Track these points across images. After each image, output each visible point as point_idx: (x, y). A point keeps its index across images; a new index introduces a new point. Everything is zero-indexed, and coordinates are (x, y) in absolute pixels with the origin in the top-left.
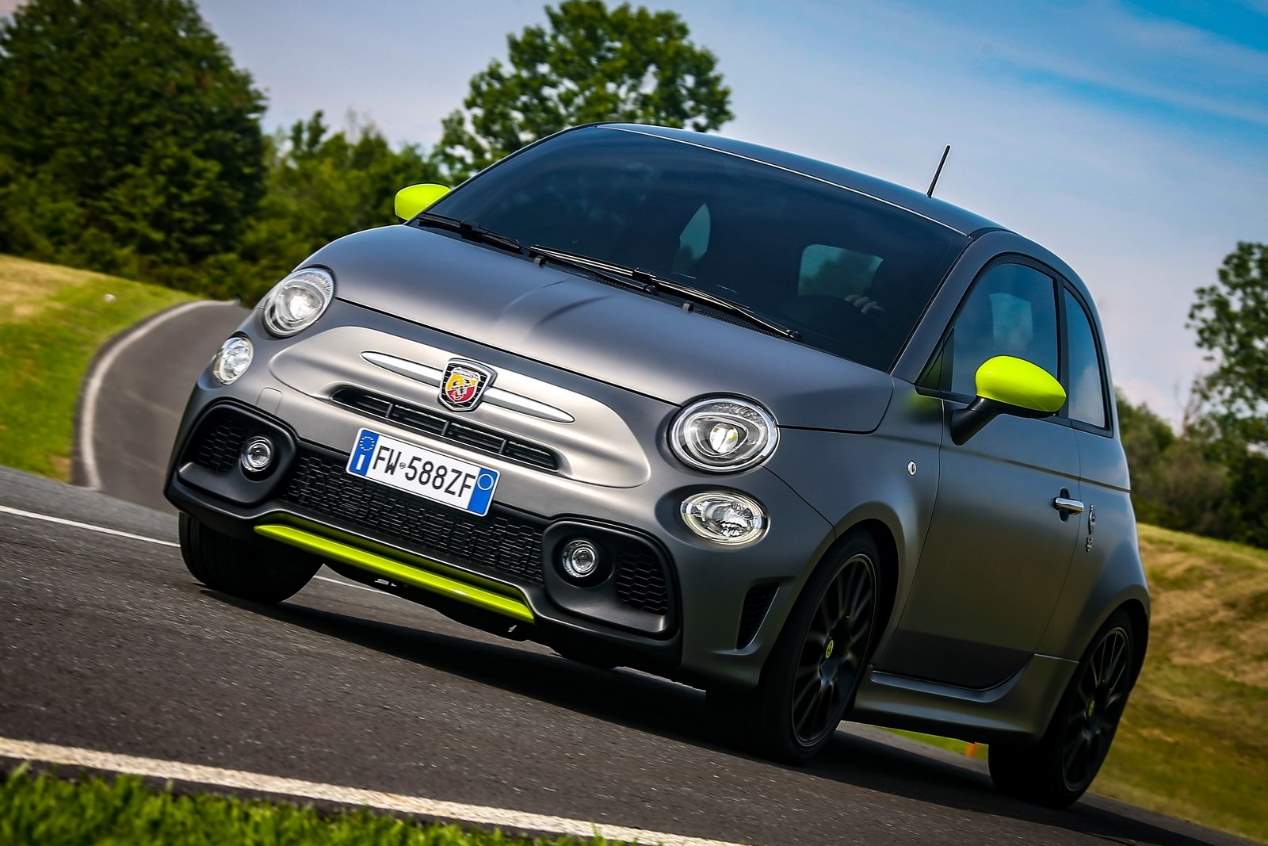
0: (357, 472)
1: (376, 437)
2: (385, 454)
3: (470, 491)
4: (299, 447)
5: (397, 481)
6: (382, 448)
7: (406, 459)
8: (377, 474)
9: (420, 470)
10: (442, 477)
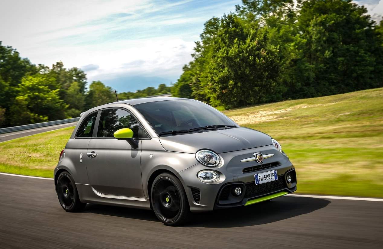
0: (257, 184)
1: (257, 175)
2: (260, 177)
3: (274, 176)
4: (246, 185)
5: (264, 181)
6: (259, 177)
7: (263, 177)
8: (261, 182)
9: (266, 177)
10: (269, 176)
